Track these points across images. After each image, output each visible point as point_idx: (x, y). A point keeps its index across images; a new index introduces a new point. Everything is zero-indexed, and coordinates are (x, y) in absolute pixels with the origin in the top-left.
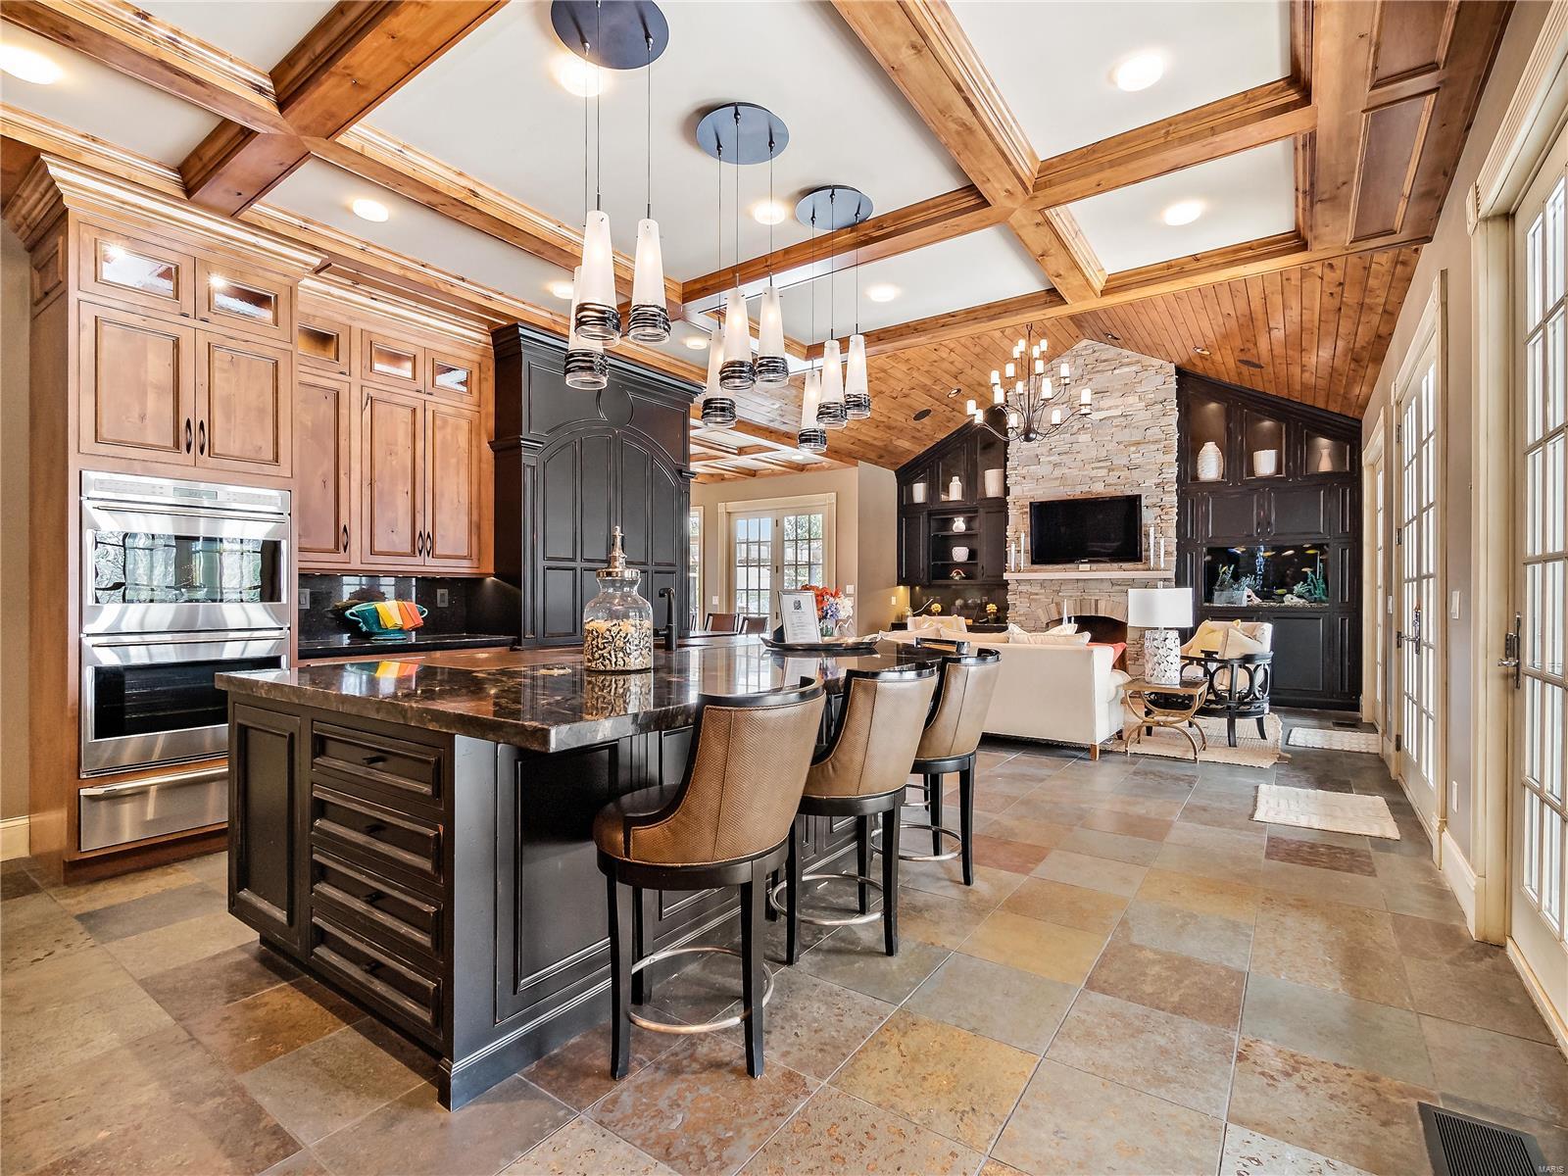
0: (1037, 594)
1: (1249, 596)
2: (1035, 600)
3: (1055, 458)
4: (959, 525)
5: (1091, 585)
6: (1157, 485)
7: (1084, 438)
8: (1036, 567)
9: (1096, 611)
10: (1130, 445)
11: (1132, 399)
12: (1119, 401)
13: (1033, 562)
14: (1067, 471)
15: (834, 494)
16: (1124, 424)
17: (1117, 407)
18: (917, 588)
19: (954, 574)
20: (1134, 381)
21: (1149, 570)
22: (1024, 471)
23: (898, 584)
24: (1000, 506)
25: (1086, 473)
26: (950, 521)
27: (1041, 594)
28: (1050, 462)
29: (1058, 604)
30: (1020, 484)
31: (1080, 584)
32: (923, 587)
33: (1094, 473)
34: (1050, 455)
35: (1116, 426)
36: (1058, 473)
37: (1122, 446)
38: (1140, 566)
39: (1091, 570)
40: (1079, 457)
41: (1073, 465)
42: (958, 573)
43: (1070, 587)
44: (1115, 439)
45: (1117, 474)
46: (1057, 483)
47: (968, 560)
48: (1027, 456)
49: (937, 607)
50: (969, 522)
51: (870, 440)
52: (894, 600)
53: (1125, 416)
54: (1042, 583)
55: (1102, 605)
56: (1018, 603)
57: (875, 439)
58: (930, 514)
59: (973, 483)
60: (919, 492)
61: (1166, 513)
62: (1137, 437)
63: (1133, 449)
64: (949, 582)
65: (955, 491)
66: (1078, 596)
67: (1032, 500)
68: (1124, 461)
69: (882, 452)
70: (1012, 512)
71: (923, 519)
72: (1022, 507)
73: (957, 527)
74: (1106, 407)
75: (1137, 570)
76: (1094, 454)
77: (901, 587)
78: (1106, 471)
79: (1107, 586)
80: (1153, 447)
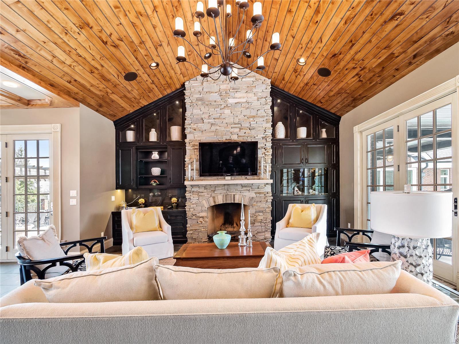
0: (202, 192)
1: (297, 191)
2: (201, 196)
3: (212, 121)
4: (155, 156)
5: (232, 187)
6: (263, 138)
7: (227, 111)
8: (202, 178)
9: (234, 200)
10: (250, 117)
11: (251, 95)
12: (245, 95)
13: (201, 175)
14: (218, 128)
15: (59, 125)
16: (247, 106)
17: (244, 97)
18: (130, 190)
19: (152, 182)
20: (252, 86)
21: (259, 179)
22: (195, 126)
23: (117, 188)
24: (181, 145)
25: (228, 129)
26: (150, 153)
27: (204, 192)
28: (209, 123)
29: (214, 198)
30: (193, 133)
31: (226, 187)
32: (133, 189)
33: (232, 130)
34: (209, 119)
35: (244, 107)
36: (214, 128)
37: (246, 118)
38: (255, 177)
39: (231, 180)
40: (225, 121)
41: (221, 125)
42: (155, 182)
43: (220, 188)
44: (243, 114)
45: (244, 131)
46: (213, 134)
47: (160, 175)
48: (197, 119)
49: (142, 201)
50: (161, 154)
51: (88, 86)
52: (113, 198)
53: (248, 102)
54: (205, 187)
55: (237, 197)
56: (192, 198)
57: (92, 86)
58: (137, 149)
59: (164, 133)
60: (130, 136)
61: (268, 152)
62: (254, 113)
63: (252, 119)
64: (149, 187)
65: (153, 136)
66: (224, 193)
67: (200, 142)
68: (248, 125)
69: (101, 102)
70: (188, 148)
71: (133, 150)
72: (194, 146)
73: (154, 157)
74: (238, 97)
75: (254, 179)
76: (232, 120)
77: (119, 191)
78: (239, 129)
79: (239, 188)
80: (262, 119)
